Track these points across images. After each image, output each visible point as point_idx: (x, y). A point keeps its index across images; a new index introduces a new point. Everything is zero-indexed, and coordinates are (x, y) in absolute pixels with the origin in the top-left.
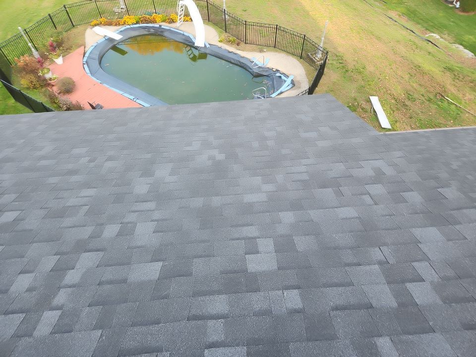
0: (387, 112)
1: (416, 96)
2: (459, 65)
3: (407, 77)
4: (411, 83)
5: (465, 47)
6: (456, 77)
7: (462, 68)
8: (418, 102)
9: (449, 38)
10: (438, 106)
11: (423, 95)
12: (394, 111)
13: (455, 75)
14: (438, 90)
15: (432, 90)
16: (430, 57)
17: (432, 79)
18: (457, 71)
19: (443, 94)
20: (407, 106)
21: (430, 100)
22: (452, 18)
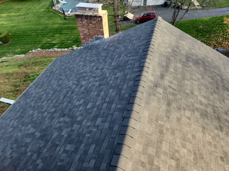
0: (13, 99)
1: (18, 84)
2: (23, 61)
3: (7, 81)
4: (11, 81)
5: (19, 54)
6: (26, 66)
7: (25, 62)
8: (21, 85)
9: (11, 55)
10: (30, 80)
11: (20, 81)
12: (15, 96)
13: (24, 66)
14: (24, 75)
15: (22, 77)
16: (9, 67)
17: (17, 73)
18: (24, 64)
19: (27, 75)
20: (19, 90)
21: (25, 81)
22: (4, 48)
